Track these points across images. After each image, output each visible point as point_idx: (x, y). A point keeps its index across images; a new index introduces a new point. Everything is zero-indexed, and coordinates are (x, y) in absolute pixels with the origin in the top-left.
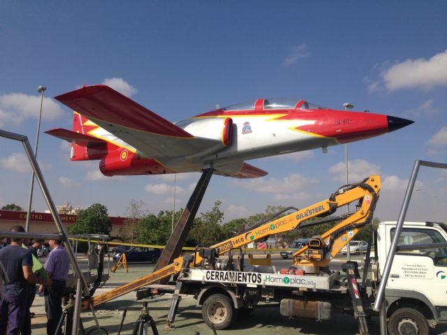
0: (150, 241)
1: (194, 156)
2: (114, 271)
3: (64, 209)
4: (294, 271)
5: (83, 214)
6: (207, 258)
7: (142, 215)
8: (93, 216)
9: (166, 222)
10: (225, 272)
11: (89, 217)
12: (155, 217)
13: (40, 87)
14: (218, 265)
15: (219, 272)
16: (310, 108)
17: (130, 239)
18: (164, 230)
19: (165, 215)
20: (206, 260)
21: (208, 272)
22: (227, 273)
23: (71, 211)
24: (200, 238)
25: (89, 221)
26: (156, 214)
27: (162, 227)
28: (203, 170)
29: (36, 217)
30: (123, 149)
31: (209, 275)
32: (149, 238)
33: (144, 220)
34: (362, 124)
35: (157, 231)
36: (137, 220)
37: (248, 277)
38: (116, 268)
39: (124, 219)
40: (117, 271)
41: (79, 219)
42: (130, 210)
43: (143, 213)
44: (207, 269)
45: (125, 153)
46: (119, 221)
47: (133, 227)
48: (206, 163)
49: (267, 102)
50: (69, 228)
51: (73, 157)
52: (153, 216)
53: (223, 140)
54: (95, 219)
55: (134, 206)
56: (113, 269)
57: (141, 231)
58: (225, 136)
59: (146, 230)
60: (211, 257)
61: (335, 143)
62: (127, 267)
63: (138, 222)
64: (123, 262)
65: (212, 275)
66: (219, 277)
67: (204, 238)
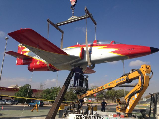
0: (47, 99)
1: (68, 63)
2: (32, 111)
3: (15, 86)
4: (120, 115)
5: (22, 88)
6: (76, 108)
7: (44, 88)
8: (25, 89)
9: (53, 91)
10: (85, 115)
11: (24, 89)
12: (49, 89)
13: (6, 37)
14: (82, 111)
15: (82, 115)
16: (116, 44)
17: (39, 98)
18: (53, 94)
19: (53, 89)
20: (75, 109)
21: (77, 115)
22: (86, 116)
23: (18, 87)
24: (66, 98)
25: (24, 91)
26: (50, 89)
27: (52, 93)
28: (71, 69)
29: (4, 89)
30: (38, 60)
31: (77, 117)
32: (47, 97)
33: (45, 90)
34: (140, 50)
35: (50, 95)
36: (42, 90)
37: (97, 118)
38: (33, 110)
39: (37, 90)
40: (33, 111)
41: (20, 90)
42: (40, 87)
43: (45, 88)
44: (76, 113)
45: (38, 62)
46: (35, 91)
47: (40, 93)
48: (72, 66)
49: (98, 42)
50: (16, 93)
51: (17, 64)
52: (48, 89)
53: (80, 57)
54: (26, 90)
55: (41, 85)
56: (32, 110)
57: (43, 95)
58: (81, 55)
59: (45, 95)
60: (78, 108)
61: (127, 58)
62: (38, 109)
63: (43, 91)
64: (36, 107)
65: (79, 117)
66: (82, 117)
67: (68, 98)
